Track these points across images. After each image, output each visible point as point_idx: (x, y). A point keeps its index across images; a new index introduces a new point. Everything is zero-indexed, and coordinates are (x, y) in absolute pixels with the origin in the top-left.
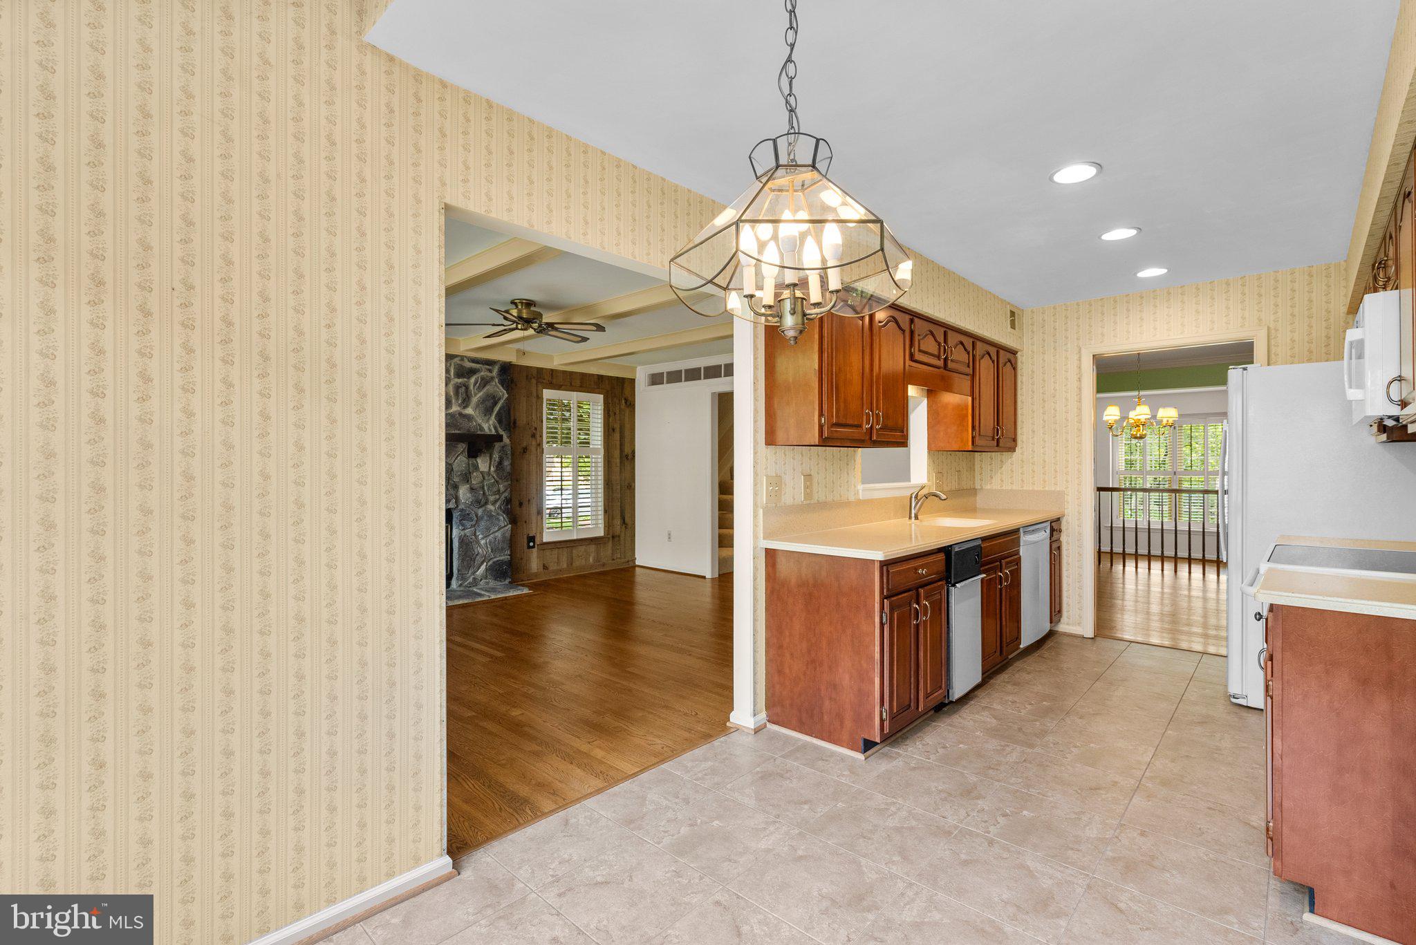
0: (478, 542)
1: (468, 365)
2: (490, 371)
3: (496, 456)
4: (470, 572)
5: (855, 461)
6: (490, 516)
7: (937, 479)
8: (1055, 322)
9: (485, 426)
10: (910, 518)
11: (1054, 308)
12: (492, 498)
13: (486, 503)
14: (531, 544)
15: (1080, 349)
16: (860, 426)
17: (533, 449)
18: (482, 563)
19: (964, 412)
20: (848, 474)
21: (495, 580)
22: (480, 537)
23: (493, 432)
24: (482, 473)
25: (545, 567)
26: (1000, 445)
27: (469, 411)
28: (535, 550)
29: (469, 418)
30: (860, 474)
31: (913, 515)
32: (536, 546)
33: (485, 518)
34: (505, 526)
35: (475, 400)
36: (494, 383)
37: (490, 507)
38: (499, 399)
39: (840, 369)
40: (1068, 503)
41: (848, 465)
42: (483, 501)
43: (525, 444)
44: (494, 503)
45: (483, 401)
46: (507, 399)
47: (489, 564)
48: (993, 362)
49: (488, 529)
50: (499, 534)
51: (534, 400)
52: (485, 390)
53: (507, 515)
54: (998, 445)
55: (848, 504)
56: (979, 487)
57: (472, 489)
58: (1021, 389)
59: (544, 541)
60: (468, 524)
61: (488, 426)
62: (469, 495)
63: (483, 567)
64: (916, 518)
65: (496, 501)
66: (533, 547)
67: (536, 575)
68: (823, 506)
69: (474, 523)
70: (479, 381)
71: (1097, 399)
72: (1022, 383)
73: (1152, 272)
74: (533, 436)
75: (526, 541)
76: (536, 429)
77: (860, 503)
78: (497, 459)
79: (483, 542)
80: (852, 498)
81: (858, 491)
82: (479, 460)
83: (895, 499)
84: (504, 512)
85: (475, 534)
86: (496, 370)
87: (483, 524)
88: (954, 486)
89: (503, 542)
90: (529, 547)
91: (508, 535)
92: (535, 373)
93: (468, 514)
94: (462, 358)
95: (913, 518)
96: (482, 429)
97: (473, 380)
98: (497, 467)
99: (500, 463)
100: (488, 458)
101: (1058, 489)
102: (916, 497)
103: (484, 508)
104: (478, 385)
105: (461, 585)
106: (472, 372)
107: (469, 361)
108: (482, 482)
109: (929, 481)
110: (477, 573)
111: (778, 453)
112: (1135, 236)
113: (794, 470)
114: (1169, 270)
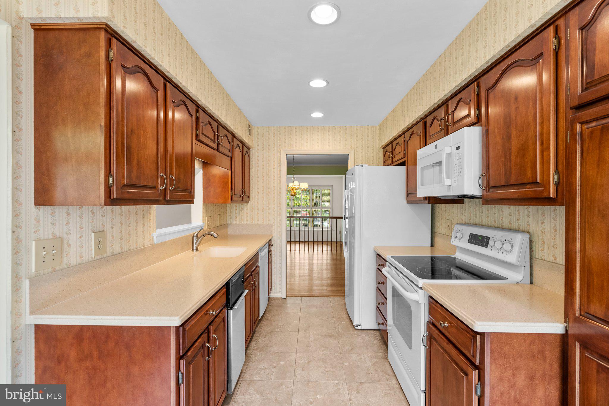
5: (150, 214)
7: (208, 221)
8: (269, 135)
10: (193, 250)
11: (269, 128)
15: (281, 151)
16: (154, 188)
19: (226, 180)
20: (144, 225)
26: (244, 200)
30: (155, 224)
31: (195, 248)
40: (275, 230)
41: (143, 217)
48: (241, 151)
54: (243, 200)
55: (144, 250)
56: (229, 223)
58: (252, 169)
64: (197, 250)
68: (118, 256)
72: (252, 166)
73: (317, 115)
77: (154, 246)
80: (147, 244)
81: (153, 238)
83: (182, 238)
88: (217, 224)
95: (195, 250)
101: (270, 223)
102: (197, 236)
109: (203, 223)
111: (57, 212)
112: (325, 86)
113: (82, 228)
114: (324, 115)
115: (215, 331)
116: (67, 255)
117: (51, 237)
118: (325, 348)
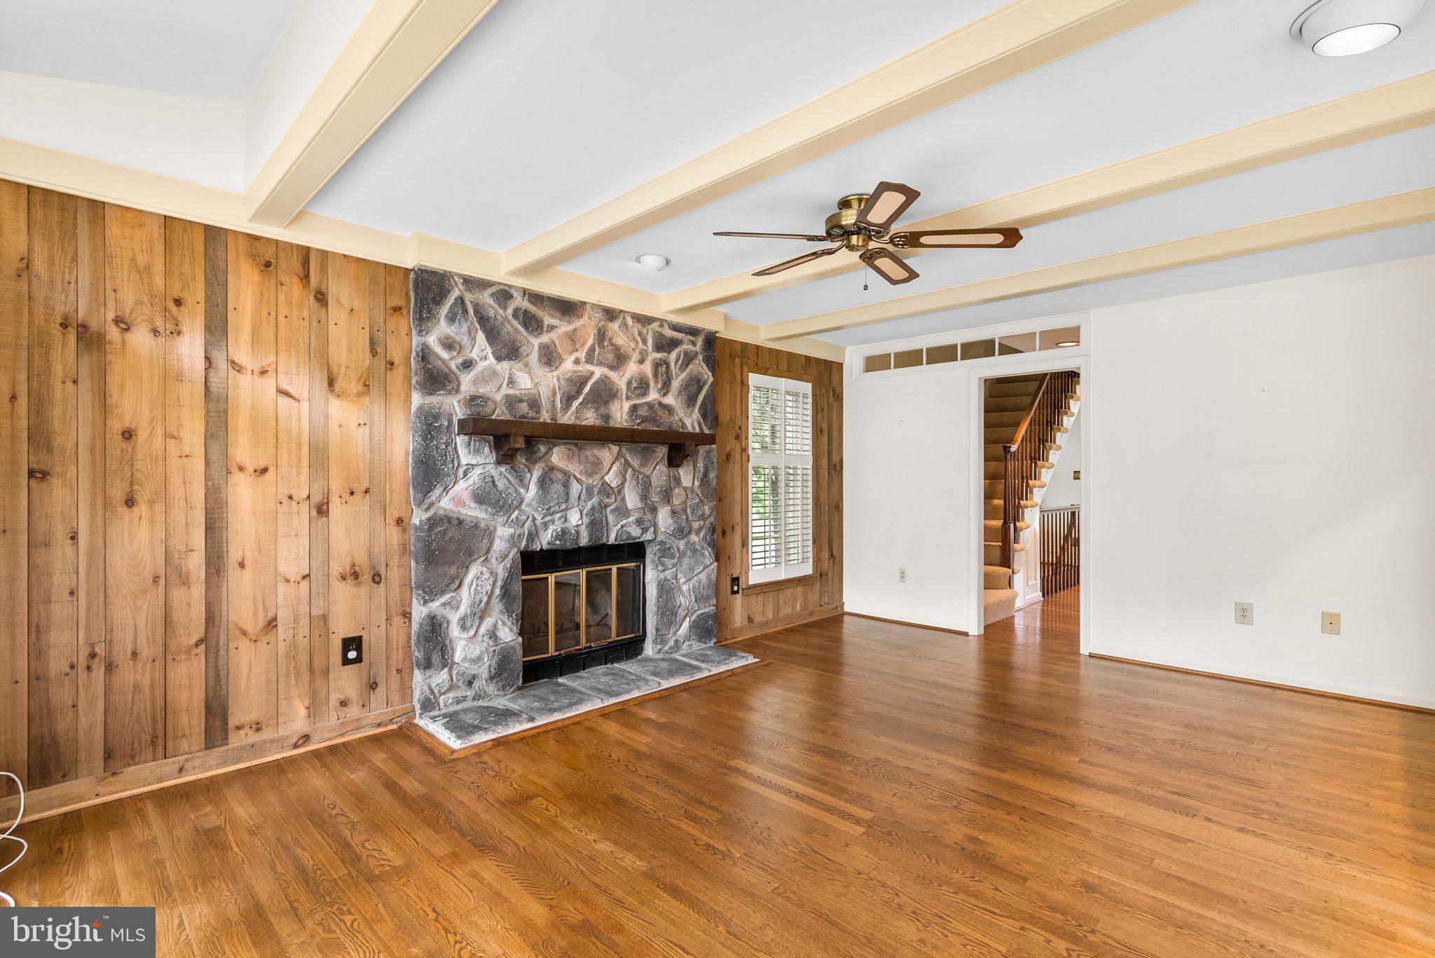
0: (680, 589)
1: (669, 333)
2: (694, 344)
3: (700, 465)
4: (671, 631)
6: (694, 551)
9: (688, 422)
12: (696, 525)
13: (690, 532)
14: (736, 588)
17: (738, 456)
18: (685, 618)
21: (700, 641)
22: (682, 580)
23: (697, 430)
24: (685, 489)
25: (750, 620)
27: (669, 400)
28: (739, 596)
29: (669, 409)
32: (740, 591)
33: (689, 553)
34: (711, 564)
35: (676, 384)
36: (697, 362)
37: (694, 538)
38: (704, 384)
42: (686, 530)
43: (728, 449)
44: (698, 533)
45: (686, 386)
46: (712, 384)
47: (693, 618)
49: (692, 569)
50: (703, 576)
51: (738, 387)
52: (688, 370)
53: (713, 549)
57: (673, 512)
59: (751, 583)
60: (669, 562)
61: (691, 421)
62: (670, 521)
63: (686, 624)
65: (700, 529)
66: (737, 592)
67: (741, 629)
69: (675, 561)
70: (682, 357)
74: (738, 437)
75: (729, 582)
76: (740, 428)
78: (702, 470)
79: (685, 588)
82: (681, 471)
84: (709, 545)
85: (676, 578)
86: (700, 341)
87: (686, 561)
89: (709, 586)
90: (734, 593)
91: (714, 577)
92: (738, 347)
93: (669, 549)
94: (662, 322)
96: (684, 425)
97: (673, 355)
98: (702, 481)
99: (705, 475)
100: (692, 468)
103: (686, 540)
104: (680, 362)
105: (659, 651)
106: (674, 343)
107: (669, 328)
108: (685, 502)
110: (679, 633)
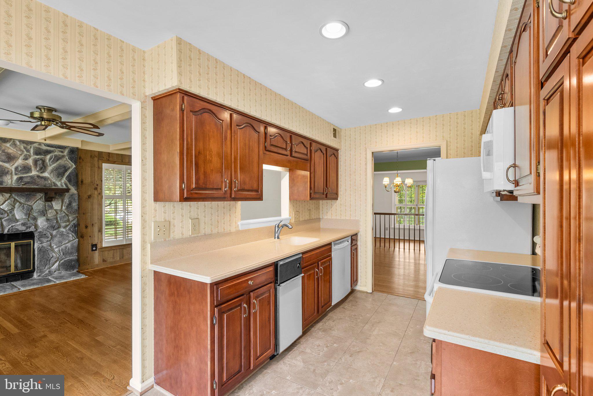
0: (53, 250)
1: (44, 148)
2: (62, 152)
3: (66, 200)
4: (46, 267)
5: (236, 208)
6: (62, 235)
7: (295, 214)
8: (355, 135)
9: (59, 184)
10: (275, 238)
11: (355, 128)
12: (63, 224)
13: (59, 227)
14: (94, 249)
15: (366, 149)
16: (220, 189)
17: (96, 196)
18: (56, 262)
19: (306, 180)
20: (230, 216)
21: (66, 271)
22: (55, 247)
23: (64, 187)
24: (56, 210)
25: (104, 261)
26: (328, 197)
27: (46, 174)
28: (97, 252)
29: (45, 179)
30: (240, 216)
31: (276, 237)
32: (98, 249)
33: (58, 236)
34: (73, 240)
35: (50, 168)
36: (65, 159)
37: (62, 229)
38: (69, 168)
39: (199, 153)
40: (361, 226)
41: (230, 210)
42: (56, 226)
43: (89, 193)
44: (65, 227)
45: (56, 169)
46: (75, 168)
47: (61, 262)
48: (324, 154)
49: (60, 242)
50: (69, 245)
51: (96, 169)
52: (58, 163)
53: (75, 233)
54: (326, 197)
55: (230, 234)
56: (322, 217)
57: (48, 220)
58: (340, 168)
59: (104, 246)
60: (45, 240)
61: (61, 183)
62: (45, 223)
63: (57, 264)
64: (278, 238)
65: (66, 226)
66: (96, 250)
67: (97, 265)
68: (208, 236)
69: (49, 239)
70: (53, 157)
71: (374, 174)
73: (395, 110)
74: (96, 189)
75: (90, 247)
76: (97, 185)
77: (239, 232)
78: (67, 202)
79: (56, 250)
80: (233, 230)
81: (238, 225)
82: (54, 203)
83: (266, 227)
84: (72, 232)
85: (50, 245)
86: (66, 152)
87: (56, 240)
88: (307, 217)
89: (72, 249)
90: (93, 250)
91: (76, 244)
92: (97, 154)
93: (45, 234)
94: (40, 144)
95: (276, 238)
96: (55, 185)
97: (48, 157)
98: (67, 207)
99: (70, 204)
100: (60, 202)
101: (357, 219)
102: (278, 226)
103: (57, 230)
104: (52, 159)
105: (39, 276)
106: (47, 152)
107: (45, 146)
108: (56, 215)
109: (290, 216)
110: (52, 268)
111: (167, 206)
112: (381, 85)
113: (183, 216)
114: (403, 109)
115: (256, 298)
116: (173, 232)
117: (163, 220)
118: (383, 344)
